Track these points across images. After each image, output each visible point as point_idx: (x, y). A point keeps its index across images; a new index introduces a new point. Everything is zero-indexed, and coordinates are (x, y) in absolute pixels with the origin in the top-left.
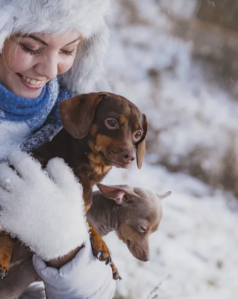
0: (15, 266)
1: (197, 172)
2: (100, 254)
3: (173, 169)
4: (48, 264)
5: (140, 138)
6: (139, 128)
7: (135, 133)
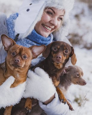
0: (35, 105)
2: (62, 100)
4: (44, 103)
5: (68, 53)
6: (66, 49)
7: (65, 51)
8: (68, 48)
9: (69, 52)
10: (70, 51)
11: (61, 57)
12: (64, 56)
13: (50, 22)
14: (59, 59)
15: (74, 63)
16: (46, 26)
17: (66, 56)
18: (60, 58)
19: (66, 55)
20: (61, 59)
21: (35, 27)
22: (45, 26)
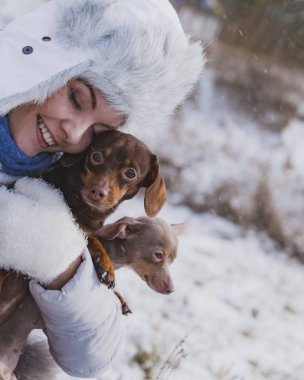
1: (226, 212)
2: (105, 273)
3: (199, 209)
5: (135, 178)
6: (131, 165)
7: (125, 170)
8: (136, 164)
9: (138, 176)
10: (142, 173)
11: (106, 193)
12: (121, 187)
13: (62, 121)
14: (98, 197)
15: (156, 208)
16: (46, 127)
17: (125, 186)
18: (102, 195)
19: (126, 182)
20: (105, 198)
21: (12, 111)
22: (42, 126)
